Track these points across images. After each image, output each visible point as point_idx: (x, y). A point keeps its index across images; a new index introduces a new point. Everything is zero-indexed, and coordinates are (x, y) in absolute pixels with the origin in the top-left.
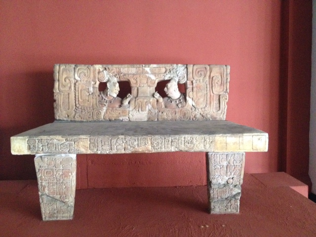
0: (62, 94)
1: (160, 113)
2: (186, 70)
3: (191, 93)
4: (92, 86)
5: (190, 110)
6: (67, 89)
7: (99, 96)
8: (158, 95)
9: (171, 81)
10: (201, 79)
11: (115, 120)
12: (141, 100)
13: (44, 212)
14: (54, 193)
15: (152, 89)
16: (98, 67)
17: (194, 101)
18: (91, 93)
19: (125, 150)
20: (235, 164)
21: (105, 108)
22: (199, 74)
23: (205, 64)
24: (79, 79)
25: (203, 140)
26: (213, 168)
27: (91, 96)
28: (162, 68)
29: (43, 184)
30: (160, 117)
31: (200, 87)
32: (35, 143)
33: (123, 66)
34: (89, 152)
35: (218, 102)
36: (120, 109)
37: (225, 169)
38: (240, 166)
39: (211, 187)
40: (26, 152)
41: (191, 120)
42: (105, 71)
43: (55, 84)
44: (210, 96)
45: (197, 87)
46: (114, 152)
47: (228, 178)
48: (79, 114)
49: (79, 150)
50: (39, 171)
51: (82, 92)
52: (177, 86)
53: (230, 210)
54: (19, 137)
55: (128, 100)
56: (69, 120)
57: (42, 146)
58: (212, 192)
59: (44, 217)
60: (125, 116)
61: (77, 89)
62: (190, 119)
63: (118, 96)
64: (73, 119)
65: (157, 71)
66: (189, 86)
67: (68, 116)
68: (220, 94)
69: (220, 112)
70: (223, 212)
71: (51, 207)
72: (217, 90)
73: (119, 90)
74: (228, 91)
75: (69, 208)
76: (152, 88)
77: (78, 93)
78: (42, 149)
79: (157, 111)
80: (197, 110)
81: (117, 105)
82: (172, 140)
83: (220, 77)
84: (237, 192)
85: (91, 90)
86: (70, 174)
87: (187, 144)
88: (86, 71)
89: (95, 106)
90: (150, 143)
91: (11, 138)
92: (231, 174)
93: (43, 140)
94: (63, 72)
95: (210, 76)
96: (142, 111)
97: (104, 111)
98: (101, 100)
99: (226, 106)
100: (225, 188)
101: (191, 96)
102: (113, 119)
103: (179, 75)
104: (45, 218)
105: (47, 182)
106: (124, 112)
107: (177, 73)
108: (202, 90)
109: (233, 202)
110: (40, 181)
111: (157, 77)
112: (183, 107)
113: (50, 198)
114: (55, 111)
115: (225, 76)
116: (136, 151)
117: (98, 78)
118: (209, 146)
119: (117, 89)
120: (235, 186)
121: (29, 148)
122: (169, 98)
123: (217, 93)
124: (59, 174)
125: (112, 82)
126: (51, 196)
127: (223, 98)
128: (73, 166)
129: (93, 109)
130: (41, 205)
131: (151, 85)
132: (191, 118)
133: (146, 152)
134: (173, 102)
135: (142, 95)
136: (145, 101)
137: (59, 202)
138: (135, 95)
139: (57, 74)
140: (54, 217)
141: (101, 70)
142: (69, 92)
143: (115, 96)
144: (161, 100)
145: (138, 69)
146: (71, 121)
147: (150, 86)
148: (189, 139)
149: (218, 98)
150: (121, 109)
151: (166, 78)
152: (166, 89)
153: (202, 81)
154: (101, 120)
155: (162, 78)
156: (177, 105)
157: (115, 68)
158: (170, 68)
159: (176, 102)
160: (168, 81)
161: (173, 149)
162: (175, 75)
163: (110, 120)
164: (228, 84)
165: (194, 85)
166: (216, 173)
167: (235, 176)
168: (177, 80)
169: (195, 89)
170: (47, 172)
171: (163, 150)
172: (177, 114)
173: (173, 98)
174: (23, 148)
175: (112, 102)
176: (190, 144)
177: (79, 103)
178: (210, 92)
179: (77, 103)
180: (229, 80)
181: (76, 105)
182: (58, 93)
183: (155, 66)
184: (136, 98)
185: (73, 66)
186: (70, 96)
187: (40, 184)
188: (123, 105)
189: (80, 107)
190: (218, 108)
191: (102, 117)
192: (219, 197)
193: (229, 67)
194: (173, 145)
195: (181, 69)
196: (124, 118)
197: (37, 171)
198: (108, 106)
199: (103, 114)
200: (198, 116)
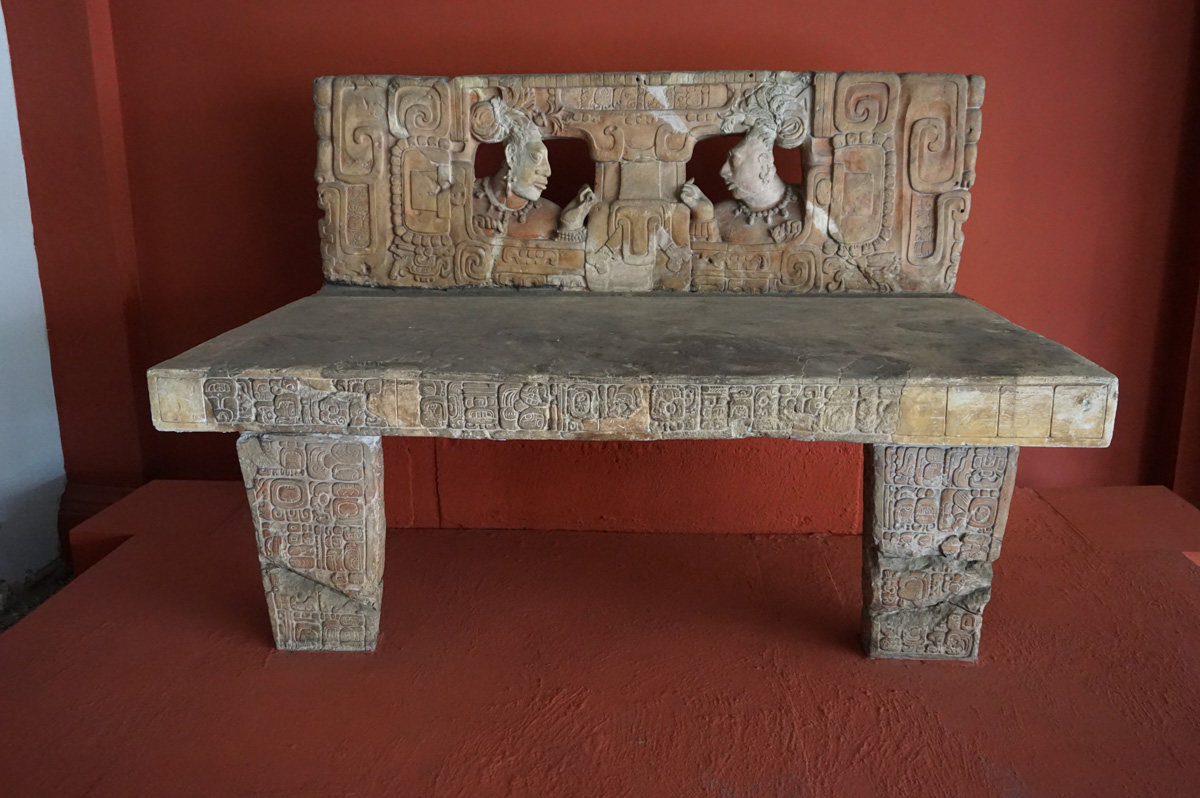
0: (346, 187)
1: (703, 264)
2: (807, 93)
3: (825, 187)
4: (450, 159)
5: (818, 251)
6: (362, 169)
7: (476, 196)
8: (697, 192)
9: (750, 139)
10: (868, 129)
11: (534, 285)
12: (633, 212)
13: (279, 622)
14: (308, 561)
15: (676, 171)
16: (472, 85)
17: (836, 219)
18: (446, 186)
19: (550, 428)
20: (978, 487)
21: (497, 242)
22: (861, 110)
23: (886, 70)
24: (403, 133)
25: (855, 400)
26: (891, 498)
27: (448, 196)
28: (716, 87)
29: (272, 530)
30: (700, 280)
31: (860, 164)
32: (231, 394)
33: (565, 80)
34: (421, 431)
35: (929, 222)
36: (551, 244)
37: (937, 503)
38: (996, 494)
39: (876, 564)
40: (203, 424)
41: (822, 290)
42: (495, 102)
43: (321, 151)
44: (901, 197)
45: (848, 163)
46: (511, 433)
47: (943, 536)
48: (405, 261)
49: (383, 424)
50: (254, 487)
51: (417, 181)
52: (772, 160)
53: (942, 649)
54: (174, 371)
55: (583, 210)
56: (373, 282)
57: (256, 405)
58: (880, 583)
59: (279, 638)
60: (570, 271)
61: (396, 170)
62: (816, 286)
63: (544, 194)
64: (386, 282)
65: (694, 98)
66: (819, 158)
67: (369, 269)
68: (941, 189)
69: (933, 261)
70: (916, 653)
71: (301, 608)
72: (929, 174)
73: (549, 174)
74: (972, 178)
75: (363, 613)
76: (672, 167)
77: (403, 186)
78: (258, 416)
79: (689, 254)
80: (844, 252)
81: (542, 232)
82: (731, 395)
83: (944, 125)
84: (974, 587)
85: (448, 171)
86: (361, 501)
87: (792, 415)
88: (427, 103)
89: (462, 232)
90: (645, 404)
91: (149, 373)
92: (956, 522)
93: (257, 385)
94: (346, 107)
95: (902, 119)
96: (633, 252)
97: (496, 251)
98: (482, 212)
99: (962, 239)
100: (929, 571)
101: (826, 200)
102: (528, 283)
103: (782, 114)
104: (285, 641)
105: (286, 522)
106: (566, 256)
107: (774, 106)
108: (869, 175)
109: (956, 620)
110: (261, 520)
111: (695, 123)
112: (793, 238)
113: (299, 578)
114: (325, 248)
115: (963, 121)
116: (593, 435)
117: (472, 127)
118: (876, 423)
119: (541, 169)
120: (970, 565)
121: (213, 411)
122: (740, 203)
123: (928, 187)
124: (323, 497)
125: (523, 144)
126: (302, 571)
127: (951, 208)
128: (369, 473)
129: (456, 246)
130: (268, 600)
131: (669, 154)
132: (822, 284)
133: (632, 438)
134: (752, 222)
135: (635, 193)
136: (647, 214)
137: (326, 590)
138: (610, 193)
139: (328, 116)
140: (312, 640)
141: (483, 96)
142: (369, 181)
143: (535, 194)
144: (708, 211)
145: (620, 91)
146: (380, 287)
147: (664, 159)
148: (799, 392)
149: (929, 209)
150: (558, 243)
151: (730, 129)
152: (726, 168)
153: (869, 137)
154: (483, 284)
155: (713, 126)
156: (769, 233)
157: (533, 88)
158: (746, 86)
159: (765, 219)
160: (738, 138)
161: (734, 431)
162: (766, 115)
163: (517, 287)
164: (975, 151)
165: (839, 153)
166: (899, 519)
167: (973, 530)
168: (774, 135)
169: (839, 172)
170: (281, 490)
171: (697, 432)
172: (766, 269)
173: (753, 204)
174: (190, 410)
175: (524, 219)
176: (801, 415)
177: (404, 224)
178: (901, 181)
179: (398, 220)
180: (977, 135)
181: (394, 230)
182: (330, 185)
183: (686, 78)
184: (611, 205)
185: (382, 82)
186: (374, 195)
187: (261, 529)
188: (564, 231)
189: (409, 238)
190: (930, 247)
191: (489, 275)
192: (905, 603)
193: (981, 85)
194: (735, 417)
195: (788, 91)
196: (567, 279)
197: (249, 484)
198: (509, 235)
199: (492, 262)
200: (849, 276)
